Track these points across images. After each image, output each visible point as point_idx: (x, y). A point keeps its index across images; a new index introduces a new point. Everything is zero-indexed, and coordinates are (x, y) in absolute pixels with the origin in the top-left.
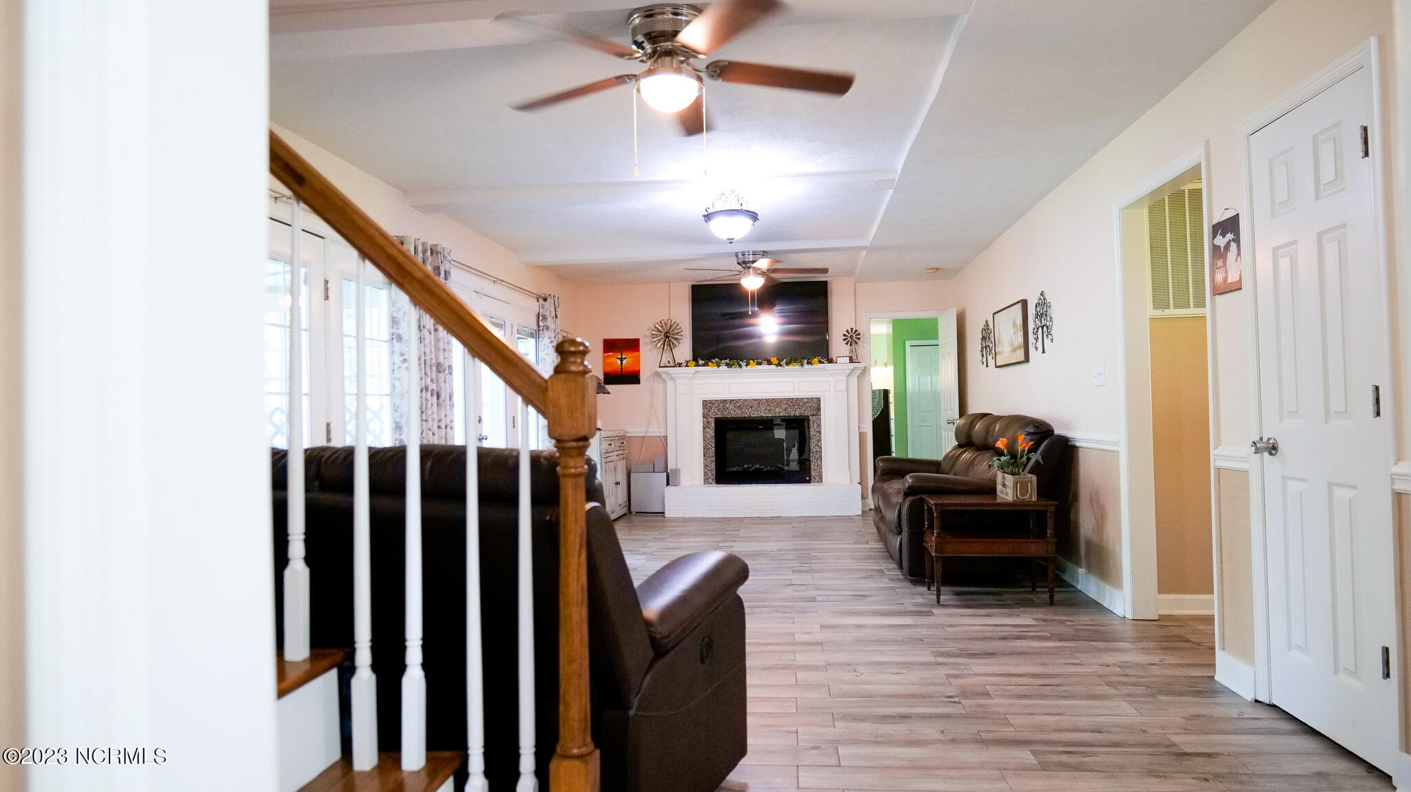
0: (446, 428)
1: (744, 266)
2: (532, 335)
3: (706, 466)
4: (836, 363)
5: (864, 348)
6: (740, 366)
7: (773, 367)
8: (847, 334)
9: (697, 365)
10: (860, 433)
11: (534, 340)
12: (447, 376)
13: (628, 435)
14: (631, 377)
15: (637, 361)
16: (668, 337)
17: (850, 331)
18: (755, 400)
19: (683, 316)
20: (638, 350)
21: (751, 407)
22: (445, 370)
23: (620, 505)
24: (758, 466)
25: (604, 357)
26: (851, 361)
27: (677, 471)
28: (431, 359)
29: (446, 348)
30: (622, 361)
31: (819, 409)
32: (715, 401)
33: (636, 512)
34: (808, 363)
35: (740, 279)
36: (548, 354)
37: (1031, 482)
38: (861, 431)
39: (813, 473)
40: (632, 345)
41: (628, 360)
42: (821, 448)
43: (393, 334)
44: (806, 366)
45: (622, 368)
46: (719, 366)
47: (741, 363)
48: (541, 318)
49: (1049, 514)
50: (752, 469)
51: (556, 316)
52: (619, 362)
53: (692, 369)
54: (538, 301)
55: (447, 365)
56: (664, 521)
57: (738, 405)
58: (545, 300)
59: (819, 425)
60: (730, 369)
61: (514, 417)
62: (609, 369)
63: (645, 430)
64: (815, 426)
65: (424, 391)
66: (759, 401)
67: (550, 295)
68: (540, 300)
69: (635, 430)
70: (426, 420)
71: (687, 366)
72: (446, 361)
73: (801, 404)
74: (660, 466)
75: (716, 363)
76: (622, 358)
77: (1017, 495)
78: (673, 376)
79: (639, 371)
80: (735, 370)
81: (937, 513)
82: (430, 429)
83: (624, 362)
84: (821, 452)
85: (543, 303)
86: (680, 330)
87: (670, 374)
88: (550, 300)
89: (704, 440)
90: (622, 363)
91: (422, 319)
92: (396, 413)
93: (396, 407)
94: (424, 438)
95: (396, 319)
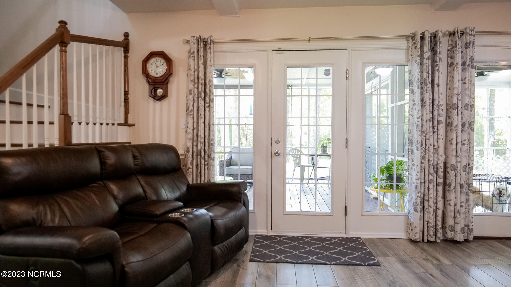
22: (458, 108)
43: (410, 90)
91: (428, 78)
92: (410, 135)
93: (410, 131)
94: (427, 149)
95: (412, 81)
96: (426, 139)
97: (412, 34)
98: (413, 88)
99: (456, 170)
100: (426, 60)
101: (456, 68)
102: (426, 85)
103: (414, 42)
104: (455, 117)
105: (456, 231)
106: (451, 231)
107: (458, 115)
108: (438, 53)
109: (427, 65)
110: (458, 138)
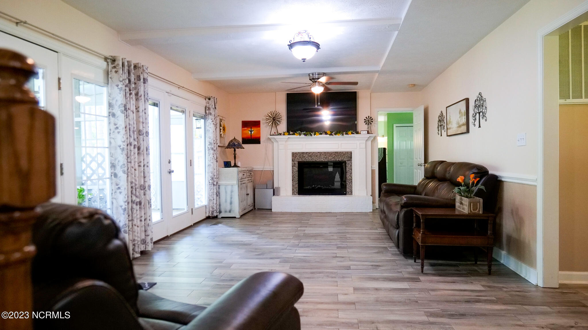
0: (144, 166)
1: (313, 81)
2: (202, 118)
3: (293, 186)
4: (360, 134)
5: (375, 126)
6: (311, 135)
7: (328, 136)
8: (366, 119)
9: (289, 134)
10: (372, 170)
11: (204, 120)
12: (145, 138)
13: (254, 169)
14: (256, 141)
15: (259, 132)
16: (275, 120)
17: (368, 118)
18: (319, 152)
19: (282, 109)
20: (259, 127)
21: (316, 156)
22: (143, 134)
23: (249, 205)
24: (319, 186)
25: (242, 130)
26: (368, 133)
27: (278, 188)
28: (134, 128)
29: (144, 121)
30: (251, 132)
31: (351, 157)
32: (298, 153)
33: (258, 209)
34: (346, 134)
35: (311, 88)
36: (210, 128)
37: (479, 202)
38: (373, 169)
39: (348, 190)
40: (256, 124)
41: (254, 132)
42: (352, 177)
43: (109, 113)
44: (345, 135)
45: (251, 136)
46: (300, 135)
47: (312, 133)
48: (207, 109)
49: (489, 222)
50: (317, 187)
51: (215, 108)
52: (250, 132)
53: (287, 136)
54: (206, 100)
55: (144, 131)
56: (271, 214)
57: (310, 155)
58: (209, 99)
59: (351, 166)
60: (306, 136)
61: (191, 160)
62: (245, 136)
63: (262, 167)
64: (349, 166)
65: (129, 145)
66: (320, 153)
67: (212, 97)
68: (207, 100)
69: (258, 167)
70: (130, 162)
71: (284, 135)
72: (144, 129)
73: (342, 155)
74: (270, 185)
75: (299, 133)
76: (251, 131)
77: (471, 210)
78: (277, 140)
79: (260, 137)
80: (309, 137)
81: (423, 220)
82: (132, 167)
83: (252, 132)
84: (352, 179)
85: (208, 101)
86: (281, 116)
87: (275, 139)
88: (212, 100)
89: (292, 173)
90: (251, 133)
91: (127, 104)
92: (112, 158)
93: (112, 155)
94: (129, 172)
95: (112, 104)
96: (128, 162)
97: (111, 56)
98: (114, 111)
99: (144, 189)
100: (125, 86)
101: (141, 99)
102: (127, 111)
103: (114, 65)
104: (142, 142)
105: (148, 243)
106: (143, 244)
107: (143, 141)
108: (132, 83)
109: (126, 91)
110: (144, 161)
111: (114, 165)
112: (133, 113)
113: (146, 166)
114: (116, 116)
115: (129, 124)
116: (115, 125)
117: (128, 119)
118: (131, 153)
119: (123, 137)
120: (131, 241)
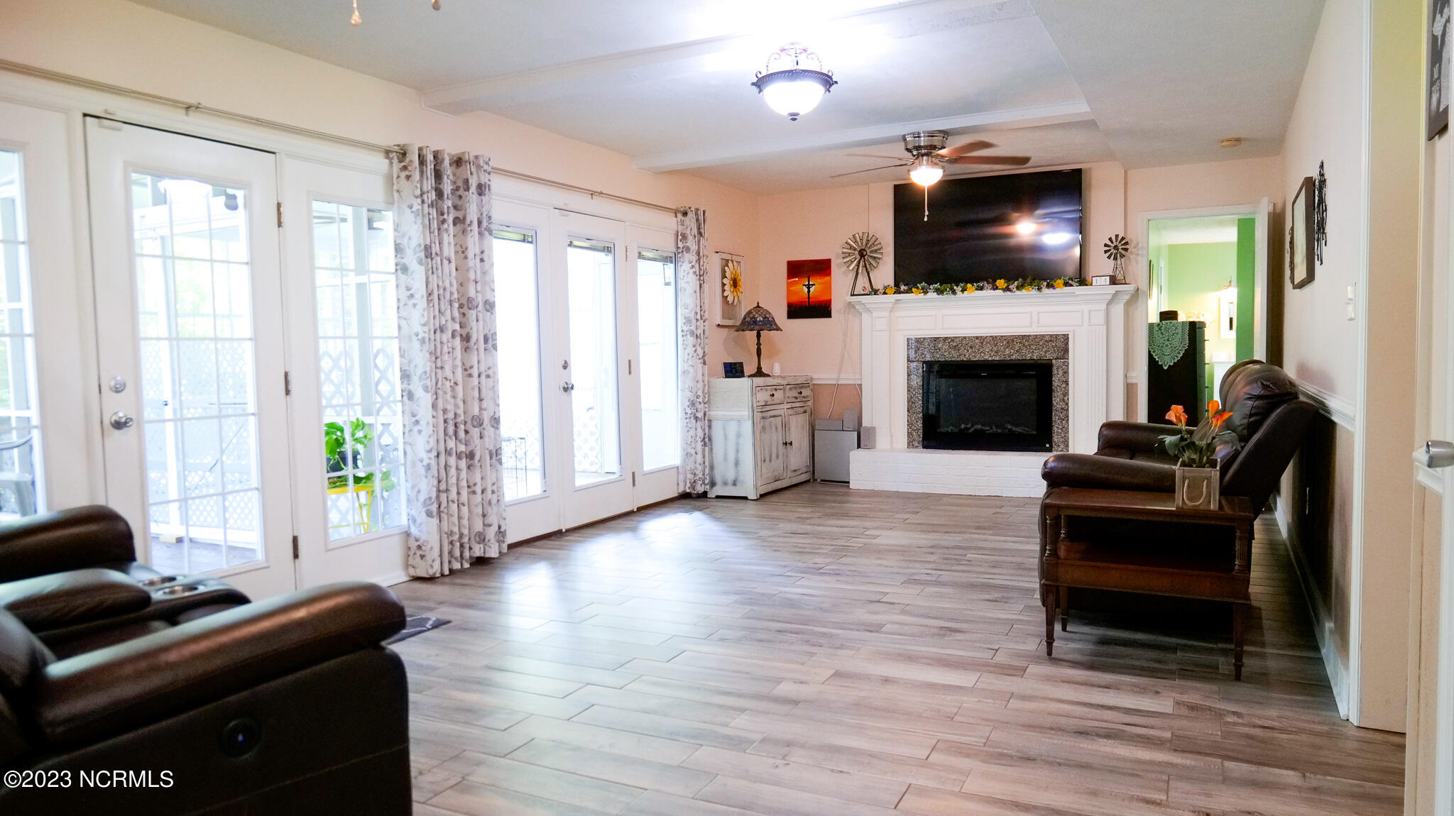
0: (479, 376)
1: (915, 153)
2: (666, 260)
3: (910, 424)
4: (1091, 285)
5: (1137, 263)
6: (954, 292)
7: (999, 292)
8: (1109, 243)
9: (898, 292)
10: (1128, 384)
11: (672, 266)
12: (480, 315)
13: (815, 382)
14: (820, 309)
15: (828, 288)
16: (864, 256)
17: (1114, 239)
18: (977, 338)
19: (883, 228)
20: (829, 274)
21: (971, 347)
22: (477, 307)
23: (795, 471)
24: (979, 427)
25: (788, 284)
26: (1114, 281)
27: (872, 431)
28: (451, 293)
29: (478, 279)
30: (809, 288)
31: (1066, 350)
32: (924, 339)
33: (822, 480)
34: (1049, 286)
35: (909, 171)
36: (688, 283)
37: (1210, 478)
38: (1129, 381)
39: (1055, 439)
40: (821, 268)
41: (817, 287)
42: (1067, 404)
43: (397, 265)
44: (1046, 291)
45: (809, 297)
46: (926, 293)
47: (955, 287)
48: (680, 237)
49: (1239, 533)
50: (972, 430)
51: (700, 234)
52: (806, 290)
53: (892, 297)
54: (676, 217)
55: (480, 299)
56: (847, 494)
57: (955, 344)
58: (685, 214)
59: (1066, 373)
60: (941, 296)
61: (630, 361)
62: (794, 299)
63: (835, 376)
64: (1061, 372)
65: (438, 332)
66: (982, 340)
67: (690, 208)
68: (680, 215)
69: (824, 376)
70: (442, 368)
71: (885, 293)
72: (480, 295)
73: (1041, 343)
74: (850, 422)
75: (922, 289)
76: (809, 285)
77: (1183, 499)
78: (867, 306)
79: (831, 300)
80: (947, 297)
81: (1051, 520)
82: (448, 378)
83: (812, 289)
84: (1067, 410)
85: (683, 218)
86: (879, 246)
87: (863, 304)
88: (691, 215)
89: (908, 391)
90: (809, 291)
91: (433, 245)
92: (403, 360)
93: (403, 353)
94: (439, 389)
95: (401, 246)
96: (436, 368)
97: (399, 146)
98: (404, 261)
99: (481, 425)
100: (429, 206)
101: (471, 230)
102: (432, 259)
103: (403, 164)
104: (474, 324)
105: (489, 541)
106: (479, 543)
107: (477, 321)
108: (446, 197)
109: (431, 217)
110: (480, 364)
111: (407, 373)
112: (450, 262)
113: (483, 377)
114: (409, 273)
115: (438, 286)
116: (408, 289)
117: (435, 276)
118: (442, 348)
119: (423, 315)
120: (446, 533)
